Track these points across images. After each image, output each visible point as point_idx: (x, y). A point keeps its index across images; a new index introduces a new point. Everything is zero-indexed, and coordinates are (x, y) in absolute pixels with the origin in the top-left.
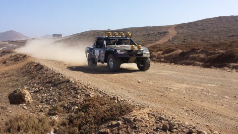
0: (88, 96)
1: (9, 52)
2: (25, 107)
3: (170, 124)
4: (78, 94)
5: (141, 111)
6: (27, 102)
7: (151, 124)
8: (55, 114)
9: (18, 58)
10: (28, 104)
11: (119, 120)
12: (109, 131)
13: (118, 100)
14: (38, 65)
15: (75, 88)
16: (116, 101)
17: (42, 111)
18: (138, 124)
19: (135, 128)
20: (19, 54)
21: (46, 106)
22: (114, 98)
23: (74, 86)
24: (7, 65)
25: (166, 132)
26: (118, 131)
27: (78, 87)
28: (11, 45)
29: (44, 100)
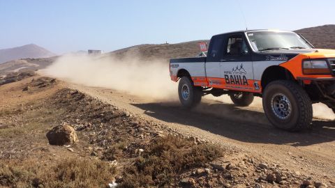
0: (156, 135)
1: (29, 75)
2: (70, 149)
3: (276, 173)
4: (141, 132)
5: (234, 156)
6: (72, 142)
7: (251, 173)
8: (112, 159)
9: (43, 83)
10: (74, 145)
11: (205, 167)
12: (194, 182)
13: (197, 141)
14: (77, 92)
15: (135, 125)
16: (195, 143)
17: (94, 155)
18: (233, 173)
19: (229, 178)
20: (44, 78)
21: (98, 148)
22: (192, 139)
23: (133, 122)
24: (31, 93)
25: (273, 184)
26: (207, 180)
27: (140, 123)
28: (31, 64)
29: (95, 140)
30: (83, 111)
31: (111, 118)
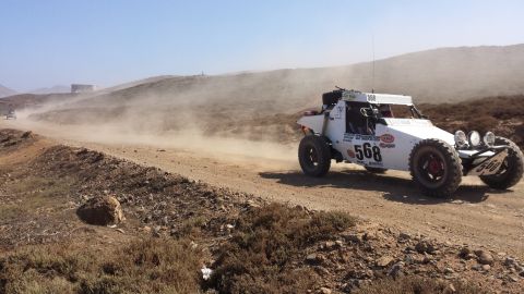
2: (119, 229)
4: (219, 203)
6: (117, 221)
11: (335, 239)
23: (203, 190)
27: (214, 191)
29: (150, 217)
30: (108, 178)
31: (165, 186)
